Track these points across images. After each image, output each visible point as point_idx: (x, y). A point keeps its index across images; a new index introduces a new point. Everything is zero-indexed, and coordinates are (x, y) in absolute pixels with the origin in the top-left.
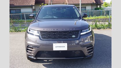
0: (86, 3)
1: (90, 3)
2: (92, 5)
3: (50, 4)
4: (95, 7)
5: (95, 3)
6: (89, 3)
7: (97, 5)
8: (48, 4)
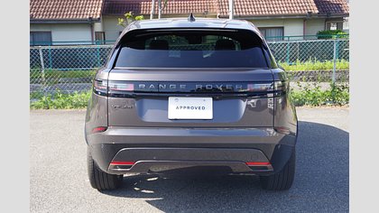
0: (285, 15)
1: (300, 15)
2: (306, 19)
3: (155, 16)
4: (320, 28)
5: (315, 14)
6: (295, 15)
7: (327, 20)
8: (147, 17)
